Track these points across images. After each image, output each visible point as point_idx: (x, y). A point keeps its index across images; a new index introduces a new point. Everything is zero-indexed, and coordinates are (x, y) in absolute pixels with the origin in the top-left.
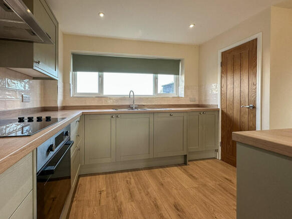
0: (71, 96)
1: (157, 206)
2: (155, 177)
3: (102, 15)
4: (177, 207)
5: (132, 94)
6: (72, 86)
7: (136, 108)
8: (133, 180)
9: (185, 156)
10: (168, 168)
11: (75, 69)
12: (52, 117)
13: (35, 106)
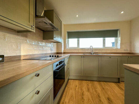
0: (67, 48)
1: (99, 96)
2: (101, 85)
3: (77, 16)
4: (109, 99)
5: (91, 47)
6: (67, 44)
7: (93, 54)
8: (90, 85)
9: (119, 79)
10: (108, 83)
11: (68, 38)
12: (59, 56)
13: (55, 52)
